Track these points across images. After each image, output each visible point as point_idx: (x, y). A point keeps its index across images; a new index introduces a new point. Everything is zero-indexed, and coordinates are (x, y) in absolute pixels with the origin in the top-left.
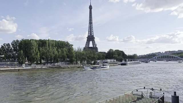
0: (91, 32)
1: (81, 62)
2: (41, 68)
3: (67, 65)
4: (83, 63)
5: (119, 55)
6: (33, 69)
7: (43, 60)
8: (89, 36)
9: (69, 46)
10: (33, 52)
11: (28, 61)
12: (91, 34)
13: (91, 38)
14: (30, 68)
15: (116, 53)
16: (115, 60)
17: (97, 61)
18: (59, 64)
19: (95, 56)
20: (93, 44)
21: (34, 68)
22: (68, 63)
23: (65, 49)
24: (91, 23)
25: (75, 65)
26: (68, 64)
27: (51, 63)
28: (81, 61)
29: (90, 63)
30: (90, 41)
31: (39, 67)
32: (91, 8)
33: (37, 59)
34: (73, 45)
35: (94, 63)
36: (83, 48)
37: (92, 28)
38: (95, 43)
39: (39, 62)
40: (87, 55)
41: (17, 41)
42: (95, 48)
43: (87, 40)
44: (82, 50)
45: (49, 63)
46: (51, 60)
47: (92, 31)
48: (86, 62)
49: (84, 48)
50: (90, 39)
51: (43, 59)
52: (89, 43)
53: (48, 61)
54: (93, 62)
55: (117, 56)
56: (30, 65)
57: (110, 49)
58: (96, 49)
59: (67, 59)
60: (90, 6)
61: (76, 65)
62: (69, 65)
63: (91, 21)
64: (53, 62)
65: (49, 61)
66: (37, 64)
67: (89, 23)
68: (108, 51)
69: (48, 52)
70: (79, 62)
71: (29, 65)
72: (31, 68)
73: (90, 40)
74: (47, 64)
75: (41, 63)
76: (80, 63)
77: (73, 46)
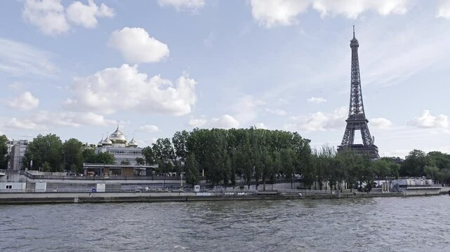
0: (357, 106)
1: (331, 185)
2: (234, 196)
3: (296, 191)
4: (337, 188)
5: (441, 167)
6: (216, 197)
7: (239, 178)
8: (351, 117)
9: (301, 144)
10: (217, 157)
11: (207, 180)
12: (357, 111)
13: (357, 121)
14: (209, 194)
15: (432, 161)
16: (430, 181)
17: (376, 182)
18: (278, 187)
19: (370, 168)
20: (363, 138)
21: (218, 194)
22: (298, 184)
23: (289, 150)
24: (356, 83)
25: (316, 191)
26: (298, 188)
27: (257, 185)
28: (331, 181)
29: (356, 188)
30: (354, 129)
31: (231, 194)
32: (354, 45)
33: (225, 174)
34: (310, 141)
35: (366, 187)
36: (336, 148)
37: (361, 95)
38: (369, 134)
39: (230, 182)
40: (348, 164)
41: (185, 133)
42: (369, 148)
43: (347, 128)
44: (334, 154)
45: (253, 183)
46: (257, 177)
47: (360, 103)
48: (344, 184)
49: (340, 149)
50: (355, 124)
51: (240, 176)
52: (353, 134)
53: (249, 179)
54: (364, 184)
55: (436, 168)
56: (211, 187)
57: (412, 150)
58: (373, 149)
59: (296, 175)
60: (352, 42)
61: (319, 191)
62: (300, 191)
63: (356, 78)
64: (262, 183)
65: (252, 180)
66: (226, 185)
67: (352, 83)
68: (408, 154)
69: (251, 158)
70: (326, 184)
71: (207, 187)
72: (213, 194)
73: (356, 126)
74: (247, 186)
75: (233, 184)
76: (328, 186)
77: (310, 144)
